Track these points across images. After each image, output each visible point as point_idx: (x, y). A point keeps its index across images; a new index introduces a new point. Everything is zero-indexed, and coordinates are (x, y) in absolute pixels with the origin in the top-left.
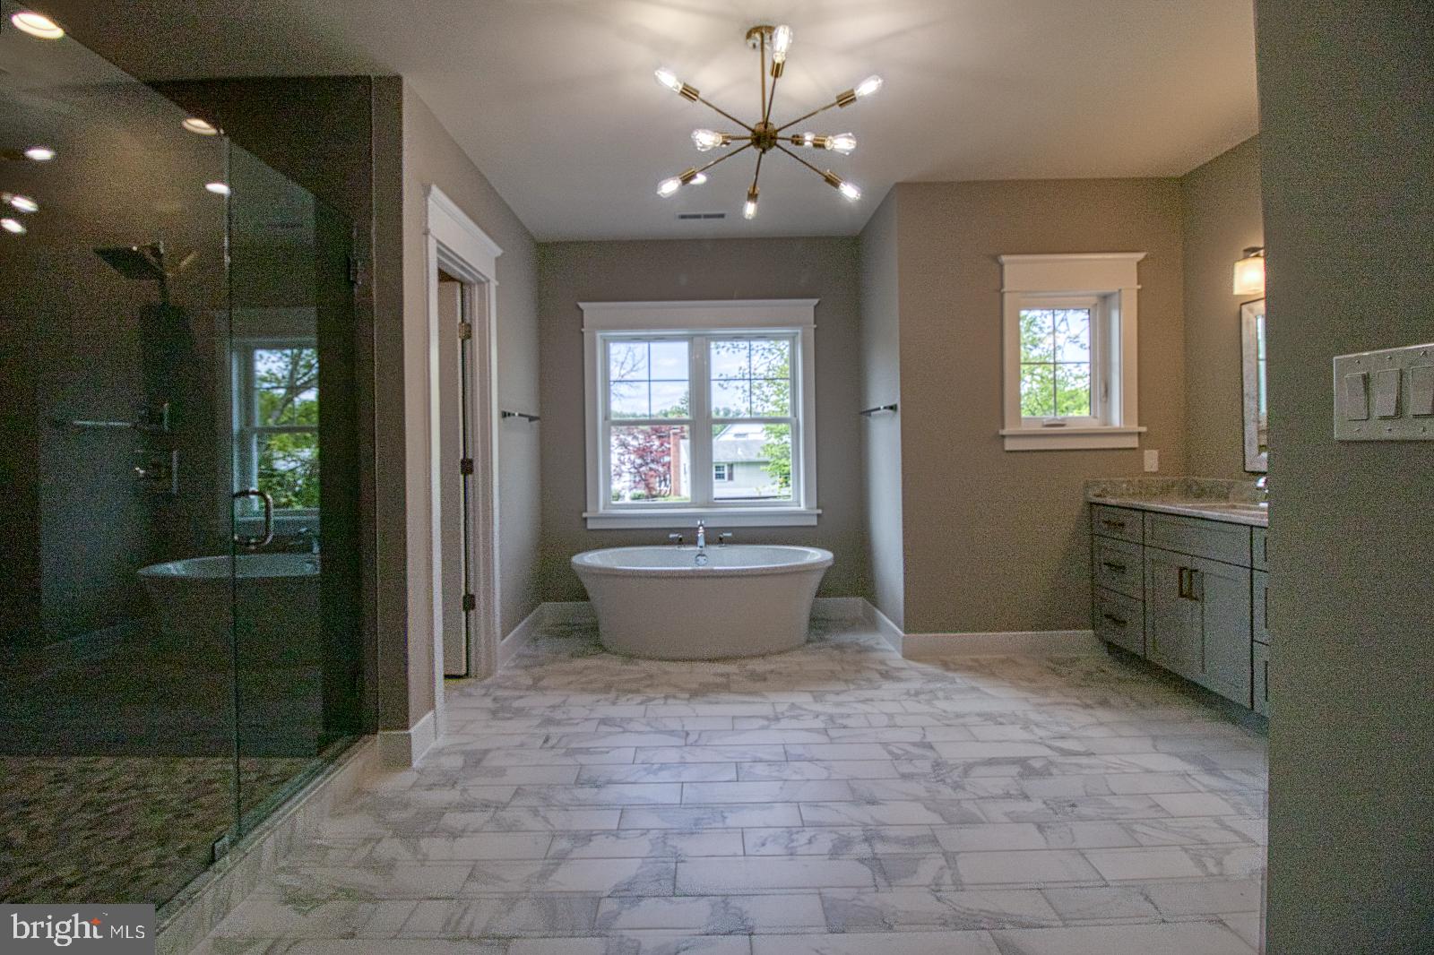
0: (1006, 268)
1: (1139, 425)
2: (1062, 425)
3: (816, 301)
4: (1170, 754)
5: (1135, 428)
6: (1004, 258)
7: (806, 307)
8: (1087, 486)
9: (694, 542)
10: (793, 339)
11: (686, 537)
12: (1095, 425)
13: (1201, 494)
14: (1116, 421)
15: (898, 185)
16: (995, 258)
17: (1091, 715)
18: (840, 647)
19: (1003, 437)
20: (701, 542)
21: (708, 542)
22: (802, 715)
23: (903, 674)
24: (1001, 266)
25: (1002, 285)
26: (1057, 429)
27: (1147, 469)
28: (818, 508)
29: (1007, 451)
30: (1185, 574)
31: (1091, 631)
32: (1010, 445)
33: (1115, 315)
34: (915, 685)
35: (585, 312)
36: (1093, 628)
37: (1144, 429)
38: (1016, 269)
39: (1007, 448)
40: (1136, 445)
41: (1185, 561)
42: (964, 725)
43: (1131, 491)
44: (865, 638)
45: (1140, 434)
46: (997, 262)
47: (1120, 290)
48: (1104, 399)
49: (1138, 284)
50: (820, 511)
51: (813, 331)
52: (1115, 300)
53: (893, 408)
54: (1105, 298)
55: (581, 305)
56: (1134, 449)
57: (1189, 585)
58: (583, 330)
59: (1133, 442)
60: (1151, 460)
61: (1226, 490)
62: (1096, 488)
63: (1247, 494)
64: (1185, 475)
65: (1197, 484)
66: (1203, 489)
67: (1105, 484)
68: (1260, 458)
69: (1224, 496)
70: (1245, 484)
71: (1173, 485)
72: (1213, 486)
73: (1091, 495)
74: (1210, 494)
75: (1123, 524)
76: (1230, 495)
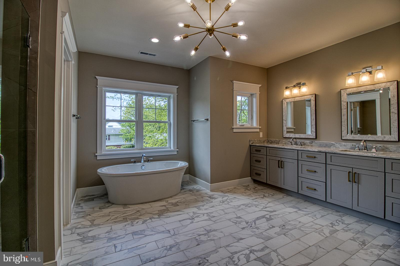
0: (234, 84)
1: (260, 126)
2: (244, 126)
3: (178, 87)
4: (290, 207)
5: (259, 127)
6: (234, 82)
7: (174, 88)
8: (250, 141)
9: (141, 162)
10: (169, 97)
11: (136, 160)
12: (249, 126)
14: (255, 125)
15: (210, 56)
16: (232, 81)
17: (265, 200)
18: (190, 190)
19: (233, 128)
20: (142, 162)
21: (145, 161)
22: (199, 216)
23: (215, 196)
24: (233, 84)
25: (233, 89)
26: (242, 127)
27: (260, 137)
28: (177, 149)
30: (280, 162)
32: (235, 130)
33: (254, 99)
34: (220, 199)
35: (98, 80)
36: (251, 177)
37: (260, 127)
38: (237, 84)
39: (234, 131)
40: (259, 131)
41: (279, 159)
42: (242, 209)
43: (258, 142)
44: (196, 187)
45: (259, 128)
46: (232, 82)
47: (256, 93)
48: (251, 120)
49: (259, 92)
50: (178, 150)
51: (176, 95)
52: (255, 95)
53: (207, 120)
54: (252, 95)
55: (97, 77)
56: (258, 132)
57: (281, 164)
58: (97, 86)
59: (258, 130)
60: (261, 135)
61: (278, 142)
62: (252, 142)
63: (284, 143)
64: (267, 138)
65: (270, 140)
66: (272, 142)
67: (253, 141)
68: (287, 134)
69: (278, 143)
70: (284, 140)
71: (265, 141)
72: (275, 141)
73: (250, 143)
74: (274, 143)
75: (260, 151)
76: (279, 143)
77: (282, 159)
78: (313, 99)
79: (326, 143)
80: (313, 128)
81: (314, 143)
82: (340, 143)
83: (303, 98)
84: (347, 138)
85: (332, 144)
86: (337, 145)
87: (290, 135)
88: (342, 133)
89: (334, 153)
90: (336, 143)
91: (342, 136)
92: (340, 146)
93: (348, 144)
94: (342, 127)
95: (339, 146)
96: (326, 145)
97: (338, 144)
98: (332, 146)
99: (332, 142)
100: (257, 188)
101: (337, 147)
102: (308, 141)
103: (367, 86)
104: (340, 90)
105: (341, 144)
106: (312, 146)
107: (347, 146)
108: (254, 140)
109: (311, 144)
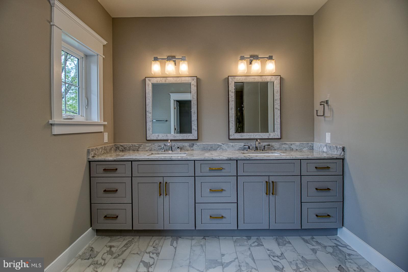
1: (104, 121)
2: (71, 119)
5: (102, 122)
8: (88, 152)
13: (124, 150)
14: (94, 118)
19: (51, 124)
26: (70, 122)
27: (105, 142)
29: (54, 135)
31: (91, 228)
32: (56, 130)
36: (91, 226)
37: (106, 123)
39: (54, 132)
40: (103, 131)
43: (102, 152)
45: (104, 125)
47: (97, 54)
48: (86, 107)
49: (103, 55)
52: (94, 58)
54: (87, 56)
56: (101, 132)
59: (101, 129)
60: (106, 137)
61: (137, 148)
62: (92, 153)
63: (147, 148)
64: (114, 143)
65: (122, 146)
66: (125, 148)
67: (95, 150)
68: (153, 135)
69: (136, 150)
70: (147, 145)
71: (112, 147)
72: (130, 147)
73: (90, 157)
74: (129, 150)
75: (117, 169)
76: (139, 149)
77: (166, 180)
78: (194, 83)
79: (211, 145)
80: (194, 125)
81: (196, 146)
82: (227, 144)
83: (179, 80)
84: (235, 137)
85: (219, 146)
86: (224, 147)
87: (158, 135)
88: (230, 131)
89: (248, 159)
90: (223, 144)
91: (230, 135)
92: (228, 147)
93: (236, 144)
94: (230, 124)
95: (226, 148)
96: (211, 147)
97: (225, 145)
98: (219, 148)
99: (218, 143)
100: (114, 247)
101: (224, 148)
102: (186, 144)
103: (255, 77)
104: (227, 77)
105: (229, 144)
106: (193, 150)
107: (235, 147)
108: (97, 149)
109: (192, 148)
